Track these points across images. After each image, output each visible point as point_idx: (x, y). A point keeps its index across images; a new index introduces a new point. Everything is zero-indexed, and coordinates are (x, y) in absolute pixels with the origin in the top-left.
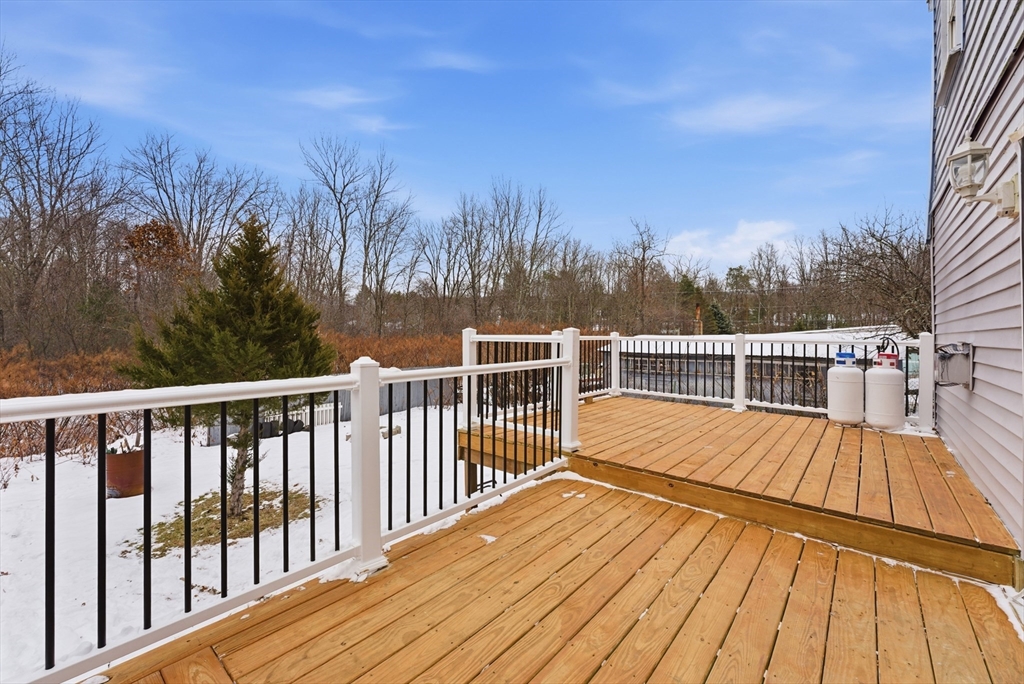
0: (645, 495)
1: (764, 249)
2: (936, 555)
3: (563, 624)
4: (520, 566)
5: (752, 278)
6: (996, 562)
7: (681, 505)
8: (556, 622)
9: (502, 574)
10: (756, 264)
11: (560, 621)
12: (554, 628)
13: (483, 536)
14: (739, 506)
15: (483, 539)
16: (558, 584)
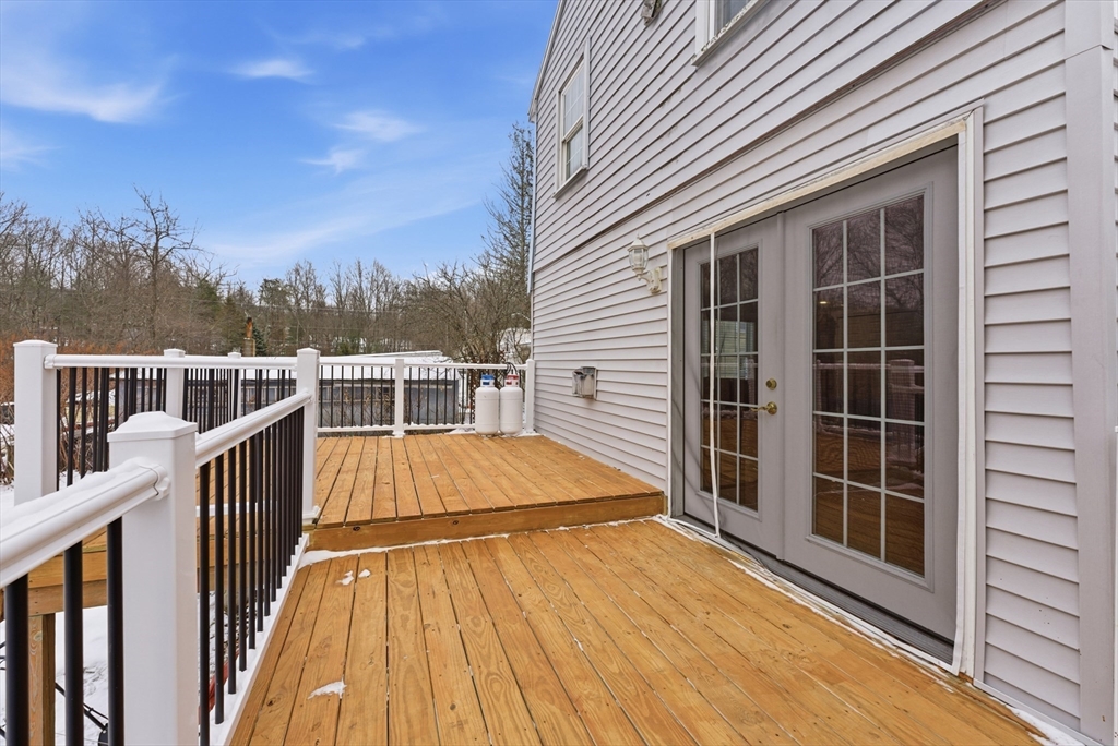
0: (427, 543)
1: (302, 265)
2: (632, 509)
3: (553, 703)
4: (427, 689)
5: (289, 294)
6: (653, 501)
7: (468, 539)
8: (546, 709)
9: (424, 713)
10: (293, 279)
11: (547, 704)
12: (554, 714)
13: (318, 692)
14: (519, 520)
15: (325, 695)
16: (489, 674)
